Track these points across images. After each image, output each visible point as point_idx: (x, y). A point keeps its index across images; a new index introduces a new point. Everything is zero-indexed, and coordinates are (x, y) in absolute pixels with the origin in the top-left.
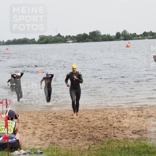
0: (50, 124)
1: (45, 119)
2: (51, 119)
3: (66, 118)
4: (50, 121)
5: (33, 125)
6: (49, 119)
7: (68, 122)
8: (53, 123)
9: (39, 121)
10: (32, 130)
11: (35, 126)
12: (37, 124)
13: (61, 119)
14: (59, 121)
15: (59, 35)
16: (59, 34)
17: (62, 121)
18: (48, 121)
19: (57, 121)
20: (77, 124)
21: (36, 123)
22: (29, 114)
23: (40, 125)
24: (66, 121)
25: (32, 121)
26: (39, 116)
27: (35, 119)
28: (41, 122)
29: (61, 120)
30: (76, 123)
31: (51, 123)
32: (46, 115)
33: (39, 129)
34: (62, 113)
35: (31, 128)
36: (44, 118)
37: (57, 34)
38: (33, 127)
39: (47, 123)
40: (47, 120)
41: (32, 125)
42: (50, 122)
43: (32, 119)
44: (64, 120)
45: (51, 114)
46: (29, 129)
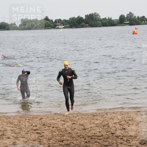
0: (35, 132)
1: (28, 126)
2: (36, 126)
3: (55, 125)
4: (35, 128)
5: (14, 134)
6: (34, 126)
7: (58, 130)
8: (39, 132)
9: (21, 129)
10: (12, 140)
11: (15, 136)
12: (19, 132)
13: (49, 125)
14: (47, 128)
15: (47, 19)
16: (47, 17)
17: (51, 128)
18: (32, 129)
19: (44, 128)
20: (69, 133)
21: (17, 131)
22: (8, 120)
23: (23, 133)
24: (56, 128)
25: (12, 128)
26: (22, 122)
27: (15, 126)
28: (24, 130)
29: (49, 127)
30: (69, 131)
31: (37, 131)
32: (30, 121)
33: (20, 139)
34: (51, 119)
35: (11, 137)
36: (26, 125)
37: (45, 17)
38: (14, 137)
39: (31, 131)
40: (31, 127)
41: (11, 134)
42: (35, 130)
43: (12, 126)
44: (53, 127)
45: (36, 120)
46: (8, 139)
